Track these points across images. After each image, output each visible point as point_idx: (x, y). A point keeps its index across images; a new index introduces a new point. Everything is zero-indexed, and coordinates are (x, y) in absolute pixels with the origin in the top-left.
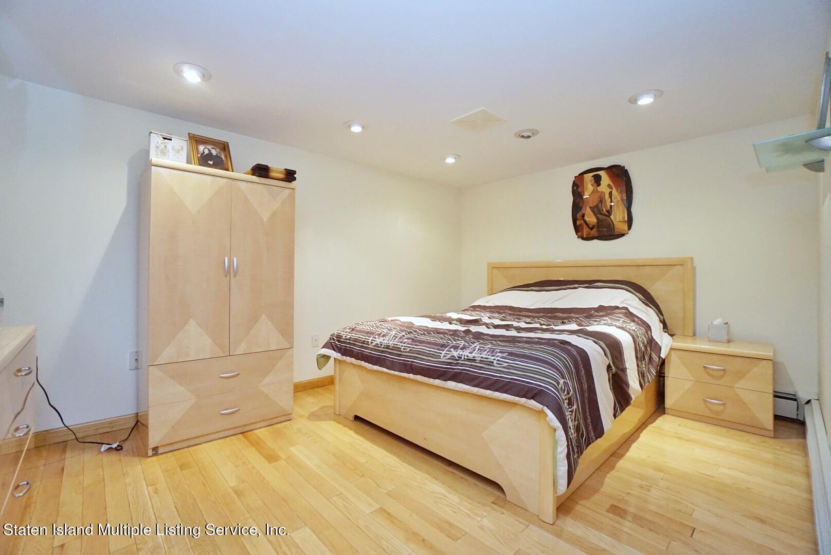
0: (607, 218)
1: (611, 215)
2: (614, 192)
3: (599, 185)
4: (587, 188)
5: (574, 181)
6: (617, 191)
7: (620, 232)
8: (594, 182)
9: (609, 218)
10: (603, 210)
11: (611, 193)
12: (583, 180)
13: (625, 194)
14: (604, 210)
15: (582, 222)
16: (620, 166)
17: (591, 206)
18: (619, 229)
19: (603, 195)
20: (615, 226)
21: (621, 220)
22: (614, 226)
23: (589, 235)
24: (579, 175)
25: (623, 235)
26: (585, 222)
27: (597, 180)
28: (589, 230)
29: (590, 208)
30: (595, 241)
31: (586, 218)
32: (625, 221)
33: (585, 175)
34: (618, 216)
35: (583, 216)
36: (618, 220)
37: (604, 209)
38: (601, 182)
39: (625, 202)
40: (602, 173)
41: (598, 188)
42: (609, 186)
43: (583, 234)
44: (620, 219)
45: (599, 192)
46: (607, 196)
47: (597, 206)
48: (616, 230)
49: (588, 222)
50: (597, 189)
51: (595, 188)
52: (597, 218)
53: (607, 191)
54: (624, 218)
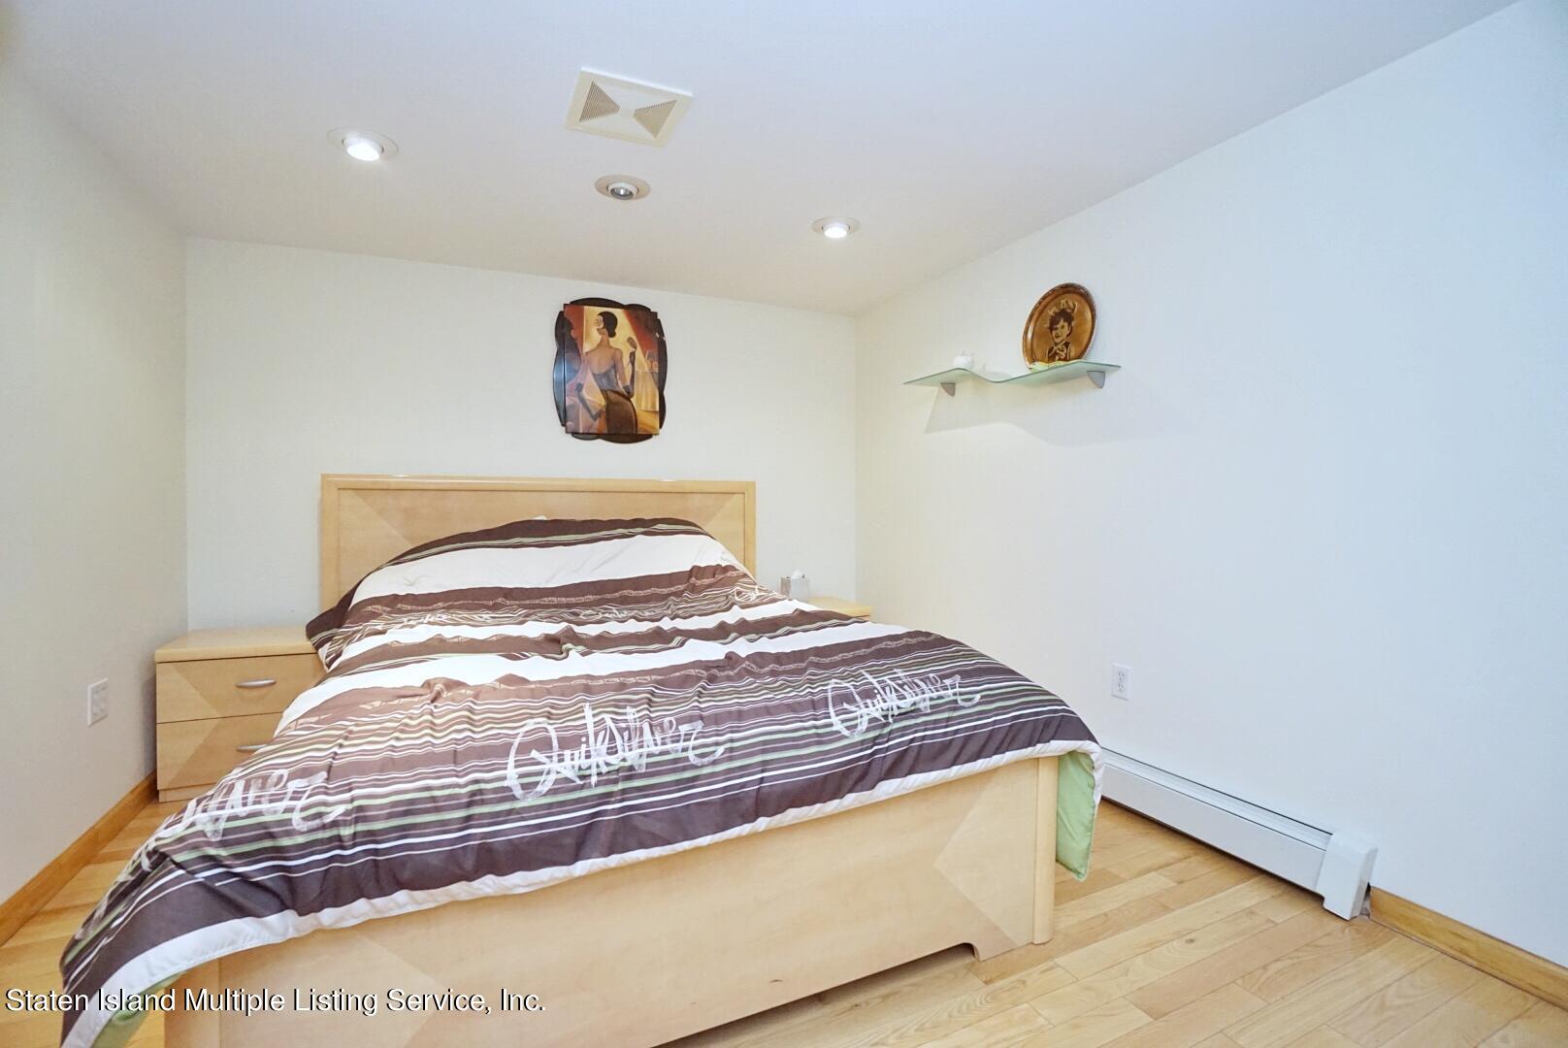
0: (621, 399)
1: (632, 396)
2: (639, 353)
3: (612, 334)
4: (588, 334)
5: (561, 313)
6: (644, 354)
7: (645, 430)
8: (602, 326)
9: (628, 402)
10: (617, 383)
11: (633, 355)
12: (582, 317)
13: (656, 363)
14: (621, 386)
15: (577, 400)
16: (649, 310)
17: (596, 372)
18: (646, 424)
19: (618, 356)
20: (639, 420)
21: (649, 409)
22: (636, 416)
23: (591, 427)
24: (572, 303)
25: (648, 436)
26: (583, 400)
27: (610, 323)
28: (591, 420)
29: (594, 375)
30: (600, 442)
31: (584, 393)
32: (655, 412)
33: (586, 307)
34: (643, 402)
35: (580, 387)
36: (643, 408)
37: (619, 382)
38: (616, 331)
39: (656, 377)
40: (618, 313)
41: (611, 339)
42: (630, 340)
43: (578, 424)
44: (646, 407)
45: (611, 347)
46: (626, 359)
47: (606, 374)
48: (640, 426)
49: (588, 403)
50: (608, 341)
51: (606, 336)
52: (607, 398)
53: (627, 350)
54: (654, 406)
